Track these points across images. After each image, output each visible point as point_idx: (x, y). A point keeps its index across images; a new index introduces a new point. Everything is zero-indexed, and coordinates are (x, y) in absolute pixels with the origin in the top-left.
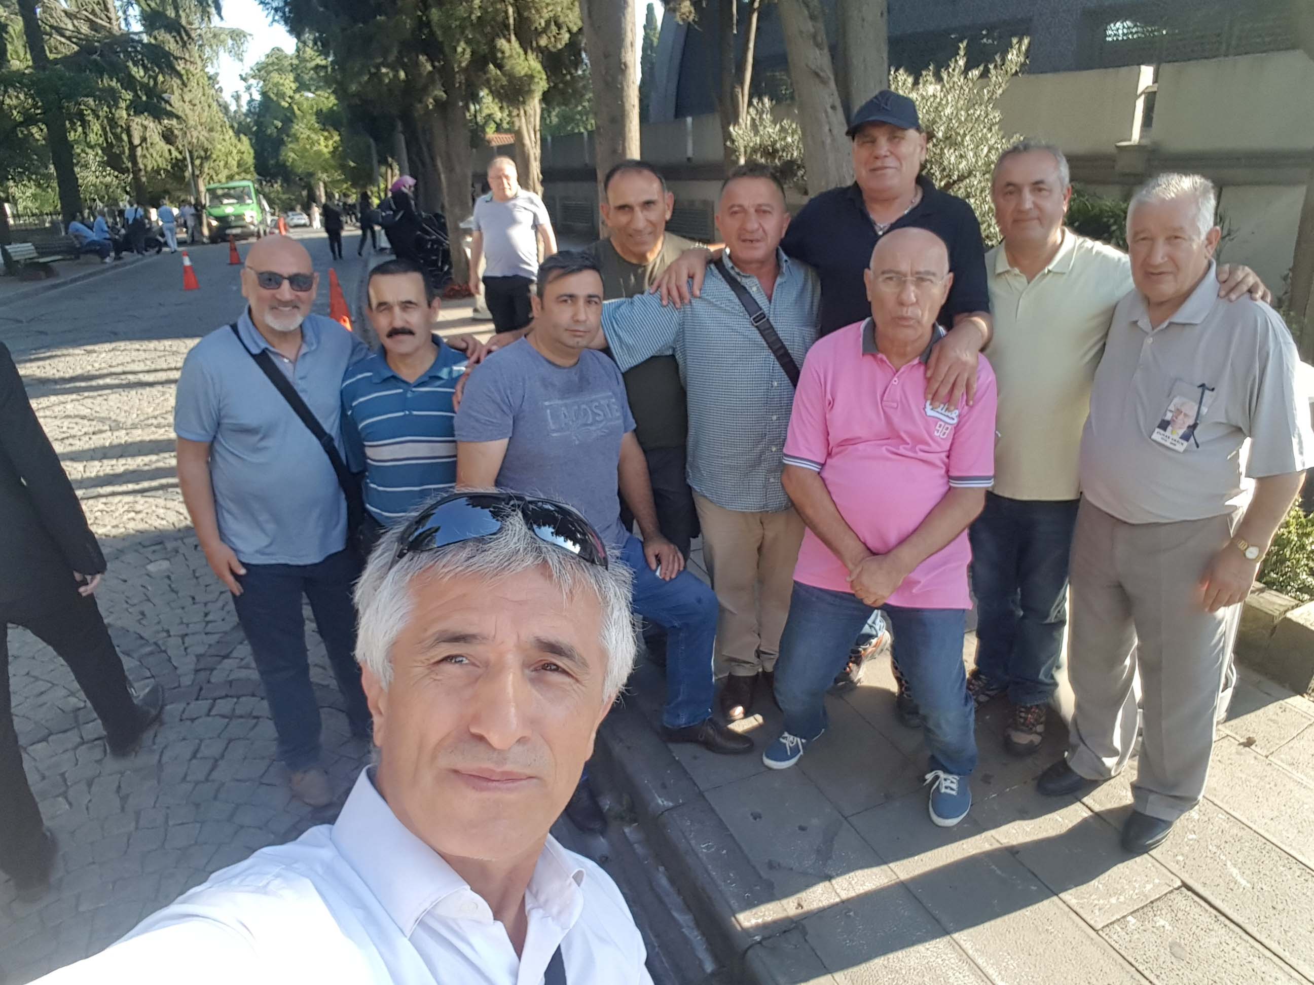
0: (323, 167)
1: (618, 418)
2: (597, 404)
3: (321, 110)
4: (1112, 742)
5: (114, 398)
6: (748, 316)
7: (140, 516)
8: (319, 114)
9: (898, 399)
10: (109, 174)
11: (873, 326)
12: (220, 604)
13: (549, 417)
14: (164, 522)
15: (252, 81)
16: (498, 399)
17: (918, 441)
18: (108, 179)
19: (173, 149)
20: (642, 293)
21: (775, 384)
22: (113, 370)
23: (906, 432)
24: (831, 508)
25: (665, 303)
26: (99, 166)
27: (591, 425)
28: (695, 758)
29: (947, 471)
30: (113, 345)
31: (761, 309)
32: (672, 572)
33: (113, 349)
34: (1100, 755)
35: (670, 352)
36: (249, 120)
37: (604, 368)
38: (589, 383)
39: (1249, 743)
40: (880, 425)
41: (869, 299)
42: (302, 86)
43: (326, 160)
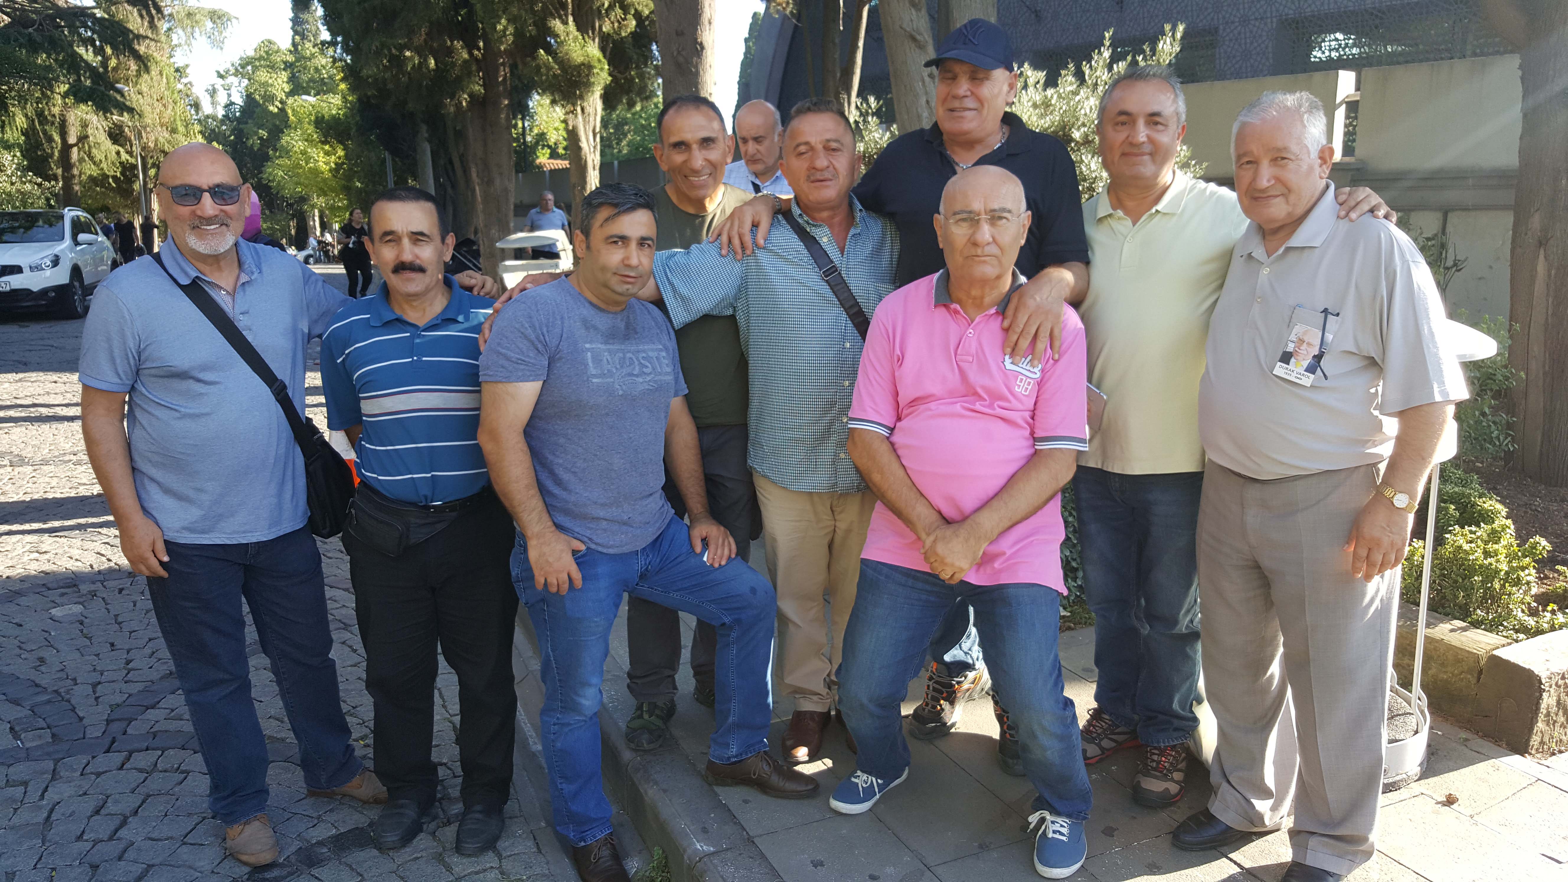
0: (321, 189)
1: (667, 374)
2: (644, 355)
3: (323, 117)
4: (1263, 779)
5: (18, 432)
6: (817, 270)
7: (46, 556)
8: (320, 122)
9: (973, 351)
10: (30, 182)
11: (947, 277)
12: (148, 651)
13: (590, 361)
14: (79, 564)
15: (232, 80)
16: (533, 337)
17: (996, 396)
18: (28, 187)
19: (121, 150)
20: (699, 243)
21: (848, 345)
22: (19, 402)
23: (983, 387)
24: (901, 472)
25: (724, 252)
26: (17, 169)
27: (637, 376)
28: (746, 802)
29: (1032, 433)
30: (21, 375)
31: (832, 262)
32: (721, 558)
33: (20, 380)
34: (1248, 795)
35: (729, 312)
36: (224, 128)
37: (654, 319)
38: (636, 333)
39: (1450, 801)
40: (954, 379)
41: (941, 246)
42: (297, 88)
43: (324, 180)
